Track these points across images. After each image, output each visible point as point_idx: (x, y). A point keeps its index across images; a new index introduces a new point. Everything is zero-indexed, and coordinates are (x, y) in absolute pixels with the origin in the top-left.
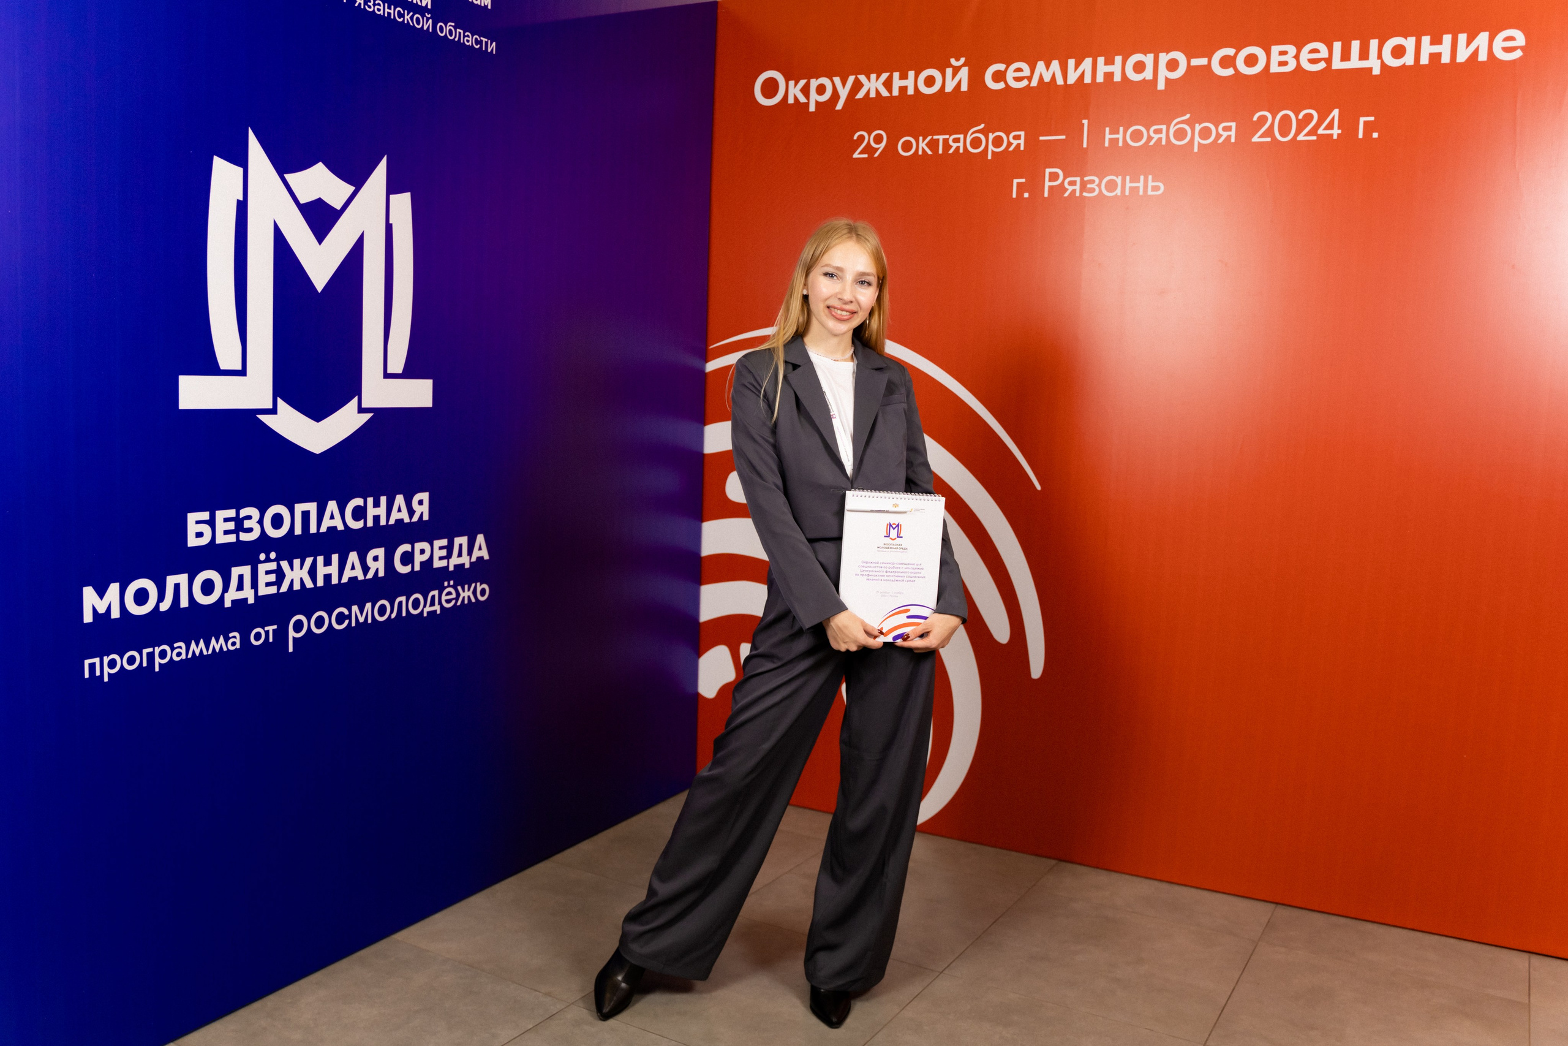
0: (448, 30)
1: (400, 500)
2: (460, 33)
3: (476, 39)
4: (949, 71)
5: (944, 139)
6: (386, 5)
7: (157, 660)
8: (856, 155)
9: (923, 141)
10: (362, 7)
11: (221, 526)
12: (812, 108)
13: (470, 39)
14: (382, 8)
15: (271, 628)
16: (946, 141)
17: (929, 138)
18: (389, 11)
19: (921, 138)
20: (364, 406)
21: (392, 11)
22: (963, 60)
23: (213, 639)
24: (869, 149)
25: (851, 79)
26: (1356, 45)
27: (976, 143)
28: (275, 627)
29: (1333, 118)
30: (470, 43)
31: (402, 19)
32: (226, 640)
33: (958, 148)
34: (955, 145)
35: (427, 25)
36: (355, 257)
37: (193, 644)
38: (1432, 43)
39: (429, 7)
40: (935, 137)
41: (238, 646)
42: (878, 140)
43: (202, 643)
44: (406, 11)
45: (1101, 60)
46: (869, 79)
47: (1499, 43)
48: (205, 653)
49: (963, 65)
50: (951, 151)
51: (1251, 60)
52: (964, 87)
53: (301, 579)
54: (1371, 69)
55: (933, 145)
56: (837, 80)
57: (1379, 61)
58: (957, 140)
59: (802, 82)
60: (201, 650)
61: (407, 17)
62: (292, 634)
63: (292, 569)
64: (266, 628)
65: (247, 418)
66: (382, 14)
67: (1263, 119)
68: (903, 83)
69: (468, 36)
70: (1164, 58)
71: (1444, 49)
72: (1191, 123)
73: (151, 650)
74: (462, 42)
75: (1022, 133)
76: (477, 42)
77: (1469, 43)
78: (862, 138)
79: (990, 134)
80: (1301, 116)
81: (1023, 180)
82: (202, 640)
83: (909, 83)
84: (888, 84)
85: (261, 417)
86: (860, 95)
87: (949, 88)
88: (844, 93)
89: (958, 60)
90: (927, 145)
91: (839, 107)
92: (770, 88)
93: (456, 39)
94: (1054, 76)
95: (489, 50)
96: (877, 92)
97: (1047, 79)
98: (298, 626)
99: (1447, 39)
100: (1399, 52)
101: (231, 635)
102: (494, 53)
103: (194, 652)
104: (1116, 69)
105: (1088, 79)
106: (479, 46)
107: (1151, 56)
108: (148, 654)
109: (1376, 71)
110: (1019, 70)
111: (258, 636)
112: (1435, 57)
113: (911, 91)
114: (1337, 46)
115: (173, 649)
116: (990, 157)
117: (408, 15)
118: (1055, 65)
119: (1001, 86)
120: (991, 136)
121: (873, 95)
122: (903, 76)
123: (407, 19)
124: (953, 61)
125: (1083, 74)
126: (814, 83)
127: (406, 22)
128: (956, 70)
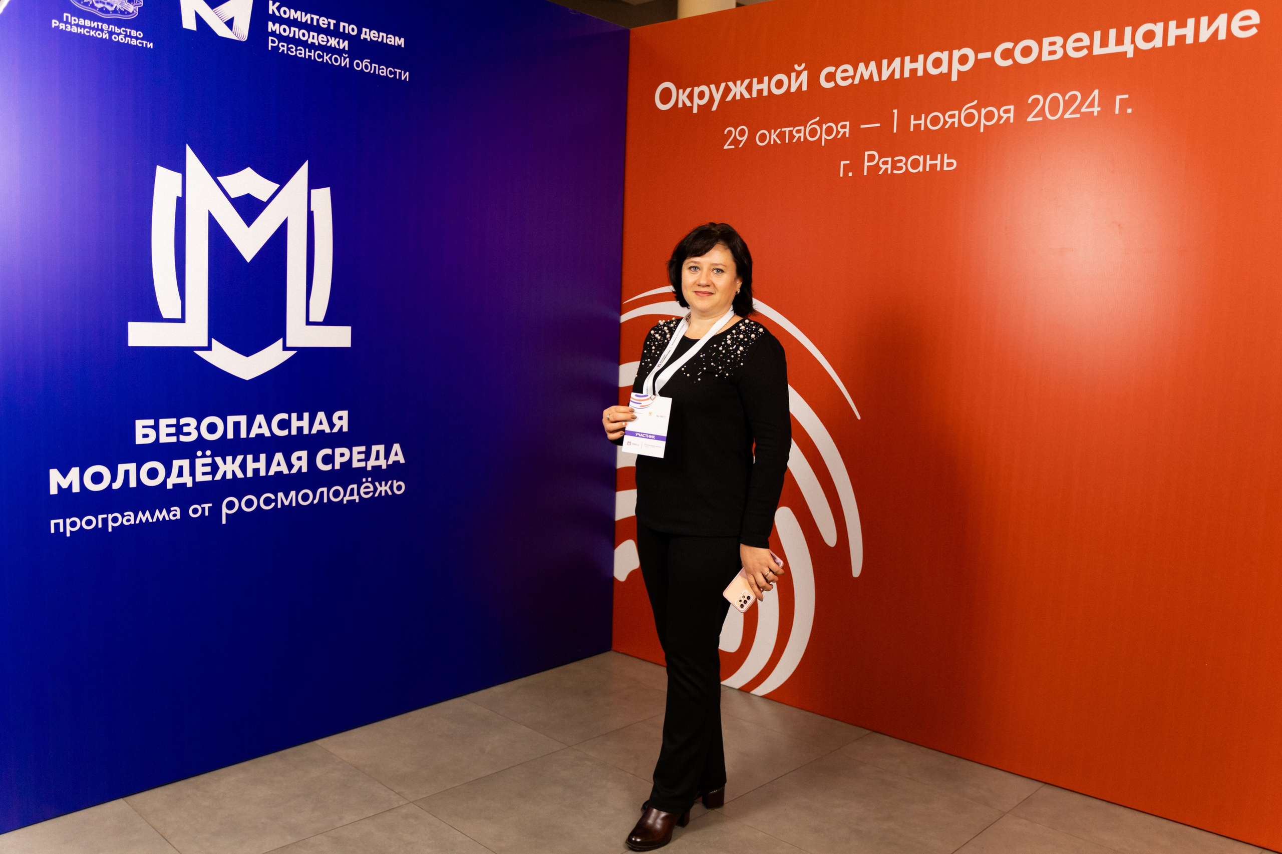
0: (364, 65)
1: (321, 415)
2: (375, 67)
3: (390, 71)
4: (793, 75)
5: (789, 131)
6: (307, 50)
7: (110, 524)
8: (726, 147)
9: (774, 134)
10: (285, 52)
11: (163, 430)
12: (695, 111)
13: (385, 71)
14: (303, 52)
15: (207, 506)
16: (791, 132)
17: (779, 130)
18: (310, 54)
19: (773, 131)
20: (288, 345)
21: (312, 54)
22: (803, 65)
23: (157, 511)
24: (735, 142)
25: (723, 85)
26: (1113, 33)
27: (813, 133)
28: (210, 505)
29: (1094, 97)
30: (385, 74)
31: (321, 59)
32: (169, 512)
33: (800, 137)
34: (797, 135)
35: (345, 62)
36: (280, 236)
37: (140, 514)
38: (1178, 27)
39: (347, 49)
40: (783, 129)
41: (178, 517)
42: (742, 133)
43: (147, 513)
44: (325, 54)
45: (907, 59)
46: (735, 85)
47: (1236, 23)
48: (150, 520)
49: (804, 70)
50: (794, 141)
51: (1026, 52)
52: (804, 88)
53: (233, 471)
54: (1125, 53)
55: (781, 136)
56: (713, 87)
57: (1133, 45)
58: (799, 131)
59: (688, 90)
60: (147, 519)
61: (326, 58)
62: (225, 510)
63: (225, 463)
64: (203, 506)
65: (187, 353)
66: (303, 57)
67: (1036, 101)
68: (760, 87)
69: (383, 69)
70: (957, 54)
71: (1188, 32)
72: (978, 108)
73: (105, 516)
74: (377, 73)
75: (847, 123)
76: (391, 73)
77: (1210, 24)
78: (730, 132)
79: (824, 125)
80: (1067, 98)
81: (848, 162)
82: (147, 511)
83: (764, 86)
84: (749, 88)
85: (198, 353)
86: (729, 98)
87: (793, 89)
88: (717, 97)
89: (800, 66)
90: (776, 136)
91: (714, 108)
92: (666, 96)
93: (372, 72)
94: (871, 75)
95: (403, 78)
96: (742, 95)
97: (866, 77)
98: (230, 505)
99: (1191, 22)
100: (1149, 36)
101: (172, 509)
102: (408, 80)
103: (141, 519)
104: (919, 65)
105: (897, 76)
106: (393, 76)
107: (946, 53)
108: (103, 519)
109: (1130, 55)
110: (845, 71)
111: (195, 511)
112: (1180, 39)
113: (765, 93)
114: (1097, 34)
115: (123, 516)
116: (823, 144)
117: (327, 56)
118: (873, 65)
119: (832, 84)
120: (824, 127)
121: (738, 97)
122: (760, 82)
123: (326, 59)
124: (796, 67)
125: (893, 72)
126: (697, 90)
127: (325, 61)
128: (799, 74)
